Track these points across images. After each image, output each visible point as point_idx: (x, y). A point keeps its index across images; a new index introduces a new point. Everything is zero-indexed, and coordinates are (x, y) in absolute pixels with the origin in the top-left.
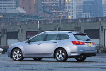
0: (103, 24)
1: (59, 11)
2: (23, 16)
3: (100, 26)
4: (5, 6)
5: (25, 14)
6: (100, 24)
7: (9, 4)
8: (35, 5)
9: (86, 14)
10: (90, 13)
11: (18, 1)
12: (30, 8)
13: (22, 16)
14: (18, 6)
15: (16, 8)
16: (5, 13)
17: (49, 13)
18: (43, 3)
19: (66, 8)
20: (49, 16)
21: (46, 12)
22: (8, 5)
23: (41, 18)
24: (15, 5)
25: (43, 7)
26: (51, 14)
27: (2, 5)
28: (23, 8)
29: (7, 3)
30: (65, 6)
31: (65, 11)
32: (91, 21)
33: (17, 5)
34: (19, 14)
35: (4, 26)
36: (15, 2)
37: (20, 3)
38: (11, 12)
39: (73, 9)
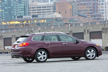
1: (93, 14)
2: (60, 20)
4: (44, 12)
5: (61, 19)
7: (47, 9)
8: (71, 9)
11: (55, 7)
12: (66, 13)
13: (58, 20)
14: (55, 12)
15: (54, 13)
17: (83, 16)
18: (78, 8)
19: (100, 10)
20: (83, 19)
21: (80, 16)
22: (47, 11)
23: (75, 21)
24: (53, 10)
25: (78, 11)
26: (85, 17)
27: (42, 11)
28: (60, 13)
29: (45, 9)
30: (99, 9)
31: (99, 14)
33: (55, 10)
34: (55, 19)
35: (39, 30)
36: (53, 8)
37: (57, 9)
39: (106, 12)
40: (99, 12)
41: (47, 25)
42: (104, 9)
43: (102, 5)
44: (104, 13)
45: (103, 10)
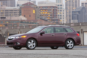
0: (82, 28)
1: (53, 19)
2: (24, 22)
3: (80, 29)
4: (11, 15)
5: (26, 21)
6: (80, 28)
7: (14, 13)
8: (34, 14)
9: (74, 21)
10: (77, 20)
11: (21, 11)
12: (30, 16)
13: (23, 22)
14: (21, 15)
15: (19, 16)
16: (10, 20)
17: (44, 20)
18: (40, 12)
19: (58, 16)
20: (45, 22)
21: (42, 19)
22: (13, 14)
23: (38, 23)
25: (40, 15)
26: (46, 21)
27: (9, 14)
28: (25, 16)
29: (12, 13)
30: (58, 14)
31: (58, 18)
32: (74, 25)
33: (20, 14)
34: (21, 21)
35: (7, 30)
36: (19, 12)
37: (22, 13)
38: (15, 20)
39: (64, 17)
40: (58, 17)
41: (14, 26)
42: (62, 14)
43: (60, 11)
44: (62, 18)
45: (61, 16)
